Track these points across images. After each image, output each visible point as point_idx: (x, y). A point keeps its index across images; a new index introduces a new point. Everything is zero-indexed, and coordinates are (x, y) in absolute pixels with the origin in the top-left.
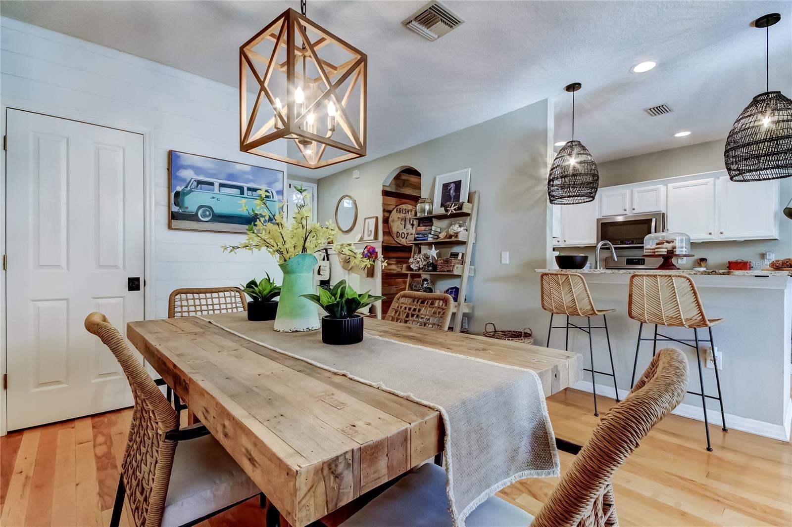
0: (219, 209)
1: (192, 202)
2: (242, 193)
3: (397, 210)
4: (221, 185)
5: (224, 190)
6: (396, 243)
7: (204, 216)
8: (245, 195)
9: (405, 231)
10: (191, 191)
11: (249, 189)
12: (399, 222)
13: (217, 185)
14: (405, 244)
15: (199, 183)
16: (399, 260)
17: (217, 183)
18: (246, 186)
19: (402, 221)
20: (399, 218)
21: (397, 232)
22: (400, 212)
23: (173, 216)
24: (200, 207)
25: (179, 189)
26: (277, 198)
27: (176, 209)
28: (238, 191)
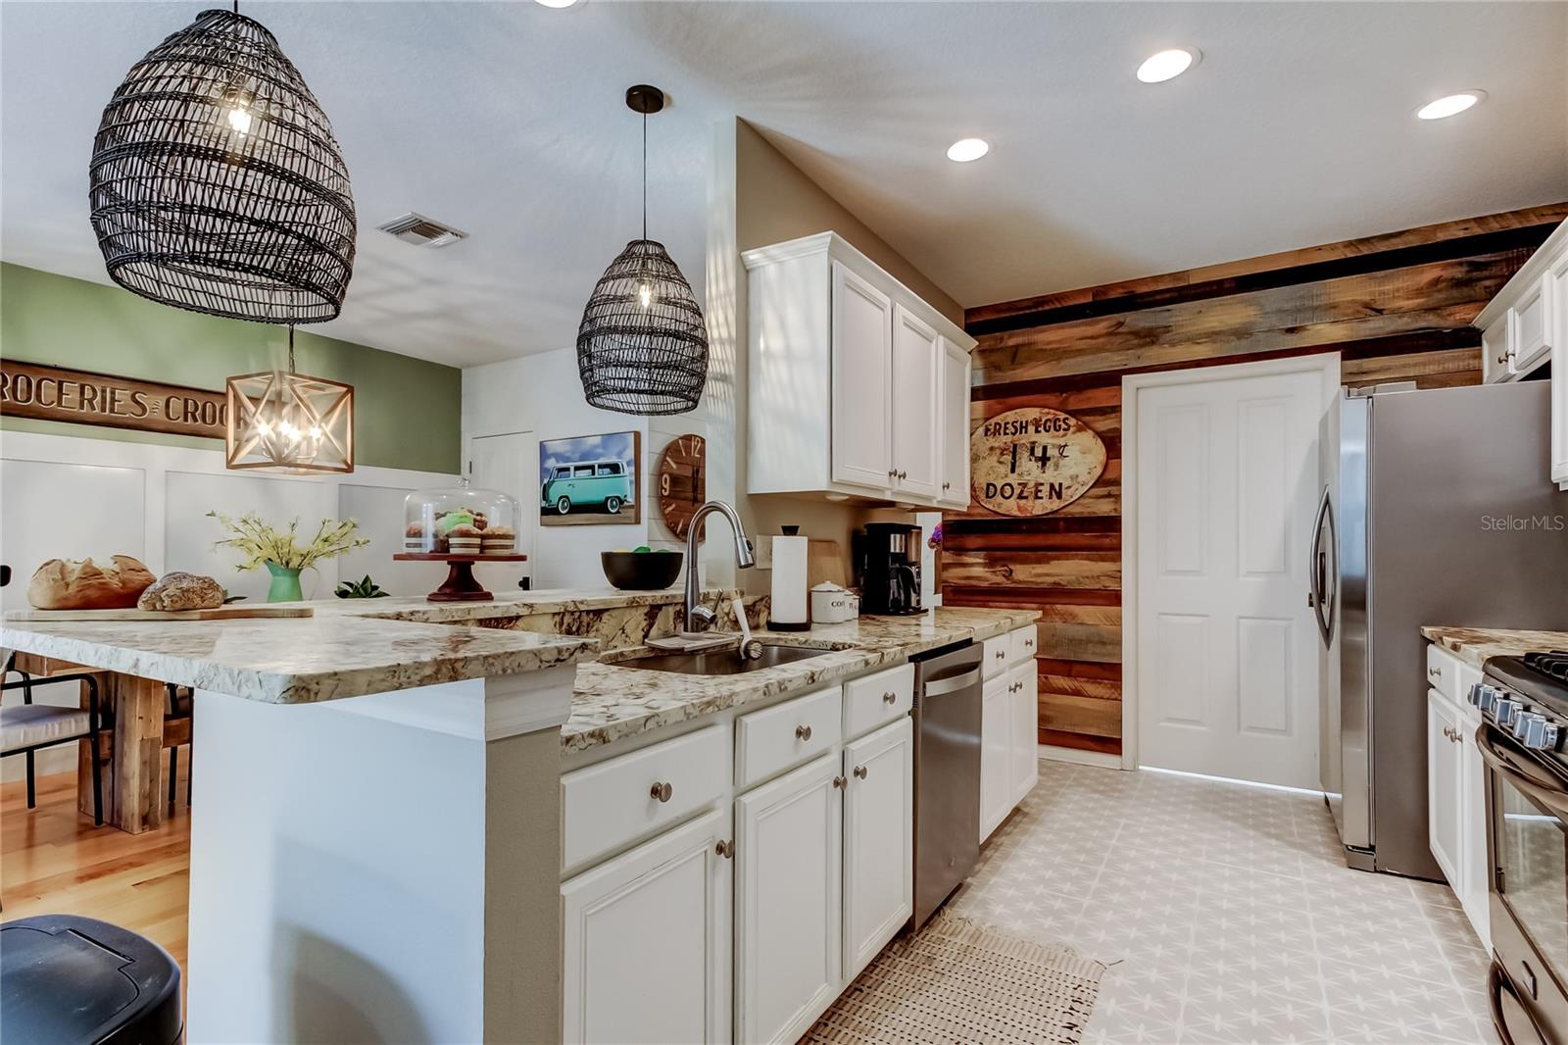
0: (579, 496)
1: (554, 495)
2: (593, 473)
3: (987, 430)
4: (577, 468)
5: (578, 474)
6: (986, 512)
7: (564, 508)
8: (596, 476)
9: (1013, 479)
10: (554, 481)
11: (600, 466)
12: (993, 460)
13: (572, 469)
14: (1018, 514)
15: (559, 470)
16: (999, 553)
17: (571, 466)
18: (595, 463)
19: (1002, 454)
20: (992, 449)
21: (989, 485)
22: (996, 432)
23: (545, 512)
24: (561, 497)
25: (546, 481)
26: (628, 471)
27: (544, 504)
28: (590, 471)
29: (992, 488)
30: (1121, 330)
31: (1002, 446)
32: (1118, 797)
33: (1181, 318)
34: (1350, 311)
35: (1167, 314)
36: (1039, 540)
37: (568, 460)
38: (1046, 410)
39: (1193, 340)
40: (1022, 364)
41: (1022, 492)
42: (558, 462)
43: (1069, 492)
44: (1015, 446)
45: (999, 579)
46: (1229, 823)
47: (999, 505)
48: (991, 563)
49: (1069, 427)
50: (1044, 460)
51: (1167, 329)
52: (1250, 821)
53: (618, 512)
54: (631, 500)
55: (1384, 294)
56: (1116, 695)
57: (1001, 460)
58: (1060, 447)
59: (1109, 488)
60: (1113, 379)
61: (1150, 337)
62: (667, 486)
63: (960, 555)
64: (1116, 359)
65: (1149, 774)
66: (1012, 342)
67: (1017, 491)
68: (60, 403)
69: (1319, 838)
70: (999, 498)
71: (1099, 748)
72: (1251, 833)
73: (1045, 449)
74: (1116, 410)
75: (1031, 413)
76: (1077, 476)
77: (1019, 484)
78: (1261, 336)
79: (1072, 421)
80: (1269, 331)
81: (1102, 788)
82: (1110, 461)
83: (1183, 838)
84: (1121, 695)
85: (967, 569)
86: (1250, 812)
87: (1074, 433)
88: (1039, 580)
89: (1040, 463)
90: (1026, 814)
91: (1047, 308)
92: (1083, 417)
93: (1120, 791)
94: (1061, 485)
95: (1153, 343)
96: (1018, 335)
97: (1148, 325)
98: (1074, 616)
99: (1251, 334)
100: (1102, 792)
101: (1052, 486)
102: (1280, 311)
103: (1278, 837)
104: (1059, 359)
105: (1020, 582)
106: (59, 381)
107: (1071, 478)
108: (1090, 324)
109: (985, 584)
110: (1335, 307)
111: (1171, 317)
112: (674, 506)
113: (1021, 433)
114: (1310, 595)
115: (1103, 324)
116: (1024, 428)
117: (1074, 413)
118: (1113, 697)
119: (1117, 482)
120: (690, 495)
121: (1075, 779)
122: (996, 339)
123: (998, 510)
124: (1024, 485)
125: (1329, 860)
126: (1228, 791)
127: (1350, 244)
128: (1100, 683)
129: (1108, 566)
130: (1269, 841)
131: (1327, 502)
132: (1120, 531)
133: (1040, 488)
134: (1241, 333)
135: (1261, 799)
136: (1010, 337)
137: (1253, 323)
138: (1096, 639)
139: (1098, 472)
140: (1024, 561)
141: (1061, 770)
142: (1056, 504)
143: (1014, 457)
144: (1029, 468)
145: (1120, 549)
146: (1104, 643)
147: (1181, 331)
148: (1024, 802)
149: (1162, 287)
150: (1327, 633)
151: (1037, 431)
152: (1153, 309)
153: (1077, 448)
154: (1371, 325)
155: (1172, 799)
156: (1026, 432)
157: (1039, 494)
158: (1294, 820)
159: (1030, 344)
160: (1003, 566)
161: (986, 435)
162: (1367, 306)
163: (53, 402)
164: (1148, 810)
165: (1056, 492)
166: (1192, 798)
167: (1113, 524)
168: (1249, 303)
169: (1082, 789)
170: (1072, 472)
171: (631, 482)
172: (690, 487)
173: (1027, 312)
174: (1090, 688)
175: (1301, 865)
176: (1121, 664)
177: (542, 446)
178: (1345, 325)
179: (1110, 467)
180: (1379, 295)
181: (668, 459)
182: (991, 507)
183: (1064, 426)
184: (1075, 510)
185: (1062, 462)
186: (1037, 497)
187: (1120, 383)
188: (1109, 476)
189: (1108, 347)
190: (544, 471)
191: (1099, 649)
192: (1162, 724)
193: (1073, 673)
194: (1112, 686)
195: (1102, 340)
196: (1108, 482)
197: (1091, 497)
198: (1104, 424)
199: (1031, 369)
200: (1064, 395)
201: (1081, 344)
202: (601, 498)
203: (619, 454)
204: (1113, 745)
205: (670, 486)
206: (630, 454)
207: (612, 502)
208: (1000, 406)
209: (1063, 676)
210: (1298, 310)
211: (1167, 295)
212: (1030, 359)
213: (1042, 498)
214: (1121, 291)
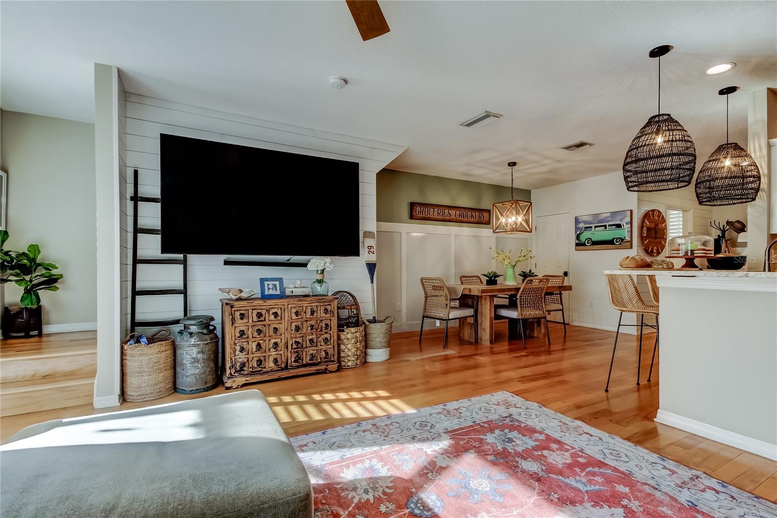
0: (595, 238)
1: (583, 238)
2: (606, 228)
4: (595, 227)
5: (597, 229)
7: (588, 243)
8: (607, 229)
10: (582, 233)
11: (609, 225)
13: (593, 227)
15: (586, 228)
17: (593, 226)
18: (607, 224)
23: (577, 245)
24: (586, 239)
25: (578, 233)
26: (627, 227)
27: (577, 242)
28: (604, 227)
37: (591, 223)
42: (585, 224)
53: (620, 244)
54: (628, 239)
62: (645, 232)
112: (648, 240)
120: (653, 236)
163: (432, 215)
171: (628, 231)
172: (653, 232)
177: (576, 219)
181: (646, 220)
190: (577, 228)
202: (610, 238)
203: (621, 220)
205: (647, 232)
206: (628, 219)
207: (616, 240)
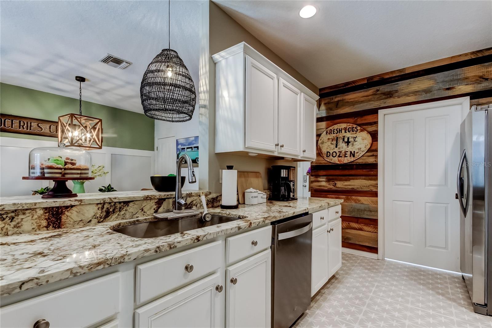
3: (327, 132)
4: (187, 148)
6: (327, 162)
8: (193, 150)
9: (336, 150)
10: (180, 153)
11: (194, 147)
12: (329, 143)
14: (338, 163)
15: (182, 149)
16: (331, 177)
19: (332, 141)
20: (329, 139)
21: (327, 152)
22: (330, 133)
25: (178, 153)
28: (191, 149)
29: (328, 153)
30: (378, 93)
31: (333, 138)
32: (375, 272)
33: (402, 87)
34: (474, 80)
35: (396, 85)
36: (346, 172)
37: (184, 145)
38: (349, 124)
39: (407, 95)
40: (340, 108)
41: (340, 154)
43: (358, 154)
44: (337, 138)
45: (331, 187)
46: (421, 287)
47: (331, 160)
48: (328, 181)
49: (358, 130)
50: (348, 142)
51: (397, 91)
52: (431, 286)
55: (488, 72)
56: (376, 231)
57: (332, 143)
58: (354, 138)
59: (373, 153)
60: (375, 112)
61: (390, 95)
63: (317, 178)
64: (376, 104)
65: (389, 262)
66: (336, 100)
67: (338, 154)
68: (12, 127)
69: (461, 296)
70: (331, 157)
71: (369, 251)
72: (431, 292)
73: (348, 138)
74: (376, 123)
75: (343, 126)
76: (361, 148)
77: (339, 152)
78: (435, 91)
79: (359, 128)
80: (439, 90)
81: (369, 267)
82: (374, 142)
83: (401, 293)
84: (377, 231)
85: (320, 183)
86: (430, 281)
87: (359, 132)
88: (346, 187)
89: (346, 144)
90: (337, 279)
91: (349, 86)
92: (363, 126)
93: (377, 269)
94: (354, 152)
95: (391, 97)
96: (339, 97)
97: (389, 90)
98: (359, 201)
99: (431, 91)
100: (369, 269)
101: (351, 152)
102: (443, 81)
103: (443, 295)
104: (354, 105)
105: (339, 188)
106: (12, 120)
107: (358, 149)
108: (366, 91)
109: (326, 188)
110: (467, 79)
111: (398, 86)
113: (339, 133)
114: (457, 195)
115: (371, 91)
116: (340, 131)
117: (359, 125)
118: (375, 231)
119: (376, 150)
121: (359, 263)
122: (330, 99)
123: (331, 162)
124: (340, 152)
125: (466, 308)
126: (421, 271)
127: (473, 53)
128: (369, 226)
129: (373, 182)
130: (438, 296)
131: (465, 156)
132: (377, 169)
133: (347, 153)
134: (427, 91)
135: (435, 275)
136: (335, 98)
137: (432, 87)
138: (368, 209)
139: (369, 147)
140: (340, 180)
141: (354, 258)
142: (352, 159)
143: (337, 142)
144: (342, 146)
145: (377, 176)
146: (371, 211)
147: (402, 92)
148: (337, 273)
149: (394, 75)
150: (465, 211)
151: (345, 132)
152: (390, 84)
153: (361, 138)
154: (483, 85)
155: (398, 274)
156: (341, 133)
157: (346, 155)
158: (449, 286)
159: (343, 100)
160: (333, 182)
161: (326, 134)
162: (481, 77)
163: (9, 127)
164: (387, 279)
165: (353, 154)
166: (406, 274)
167: (374, 167)
168: (431, 79)
169: (361, 268)
170: (359, 147)
173: (342, 88)
174: (365, 228)
175: (454, 310)
176: (378, 219)
177: (177, 141)
178: (471, 86)
179: (373, 145)
180: (486, 72)
182: (328, 161)
183: (355, 130)
184: (360, 161)
185: (355, 143)
186: (345, 156)
187: (377, 113)
188: (373, 148)
189: (373, 99)
190: (177, 149)
191: (369, 213)
192: (394, 242)
193: (359, 222)
194: (374, 228)
195: (370, 97)
196: (373, 150)
197: (366, 156)
198: (371, 129)
199: (344, 109)
200: (356, 118)
201: (363, 99)
204: (375, 250)
207: (197, 159)
208: (331, 123)
209: (355, 223)
210: (451, 81)
211: (397, 78)
212: (343, 106)
213: (347, 157)
214: (378, 78)
